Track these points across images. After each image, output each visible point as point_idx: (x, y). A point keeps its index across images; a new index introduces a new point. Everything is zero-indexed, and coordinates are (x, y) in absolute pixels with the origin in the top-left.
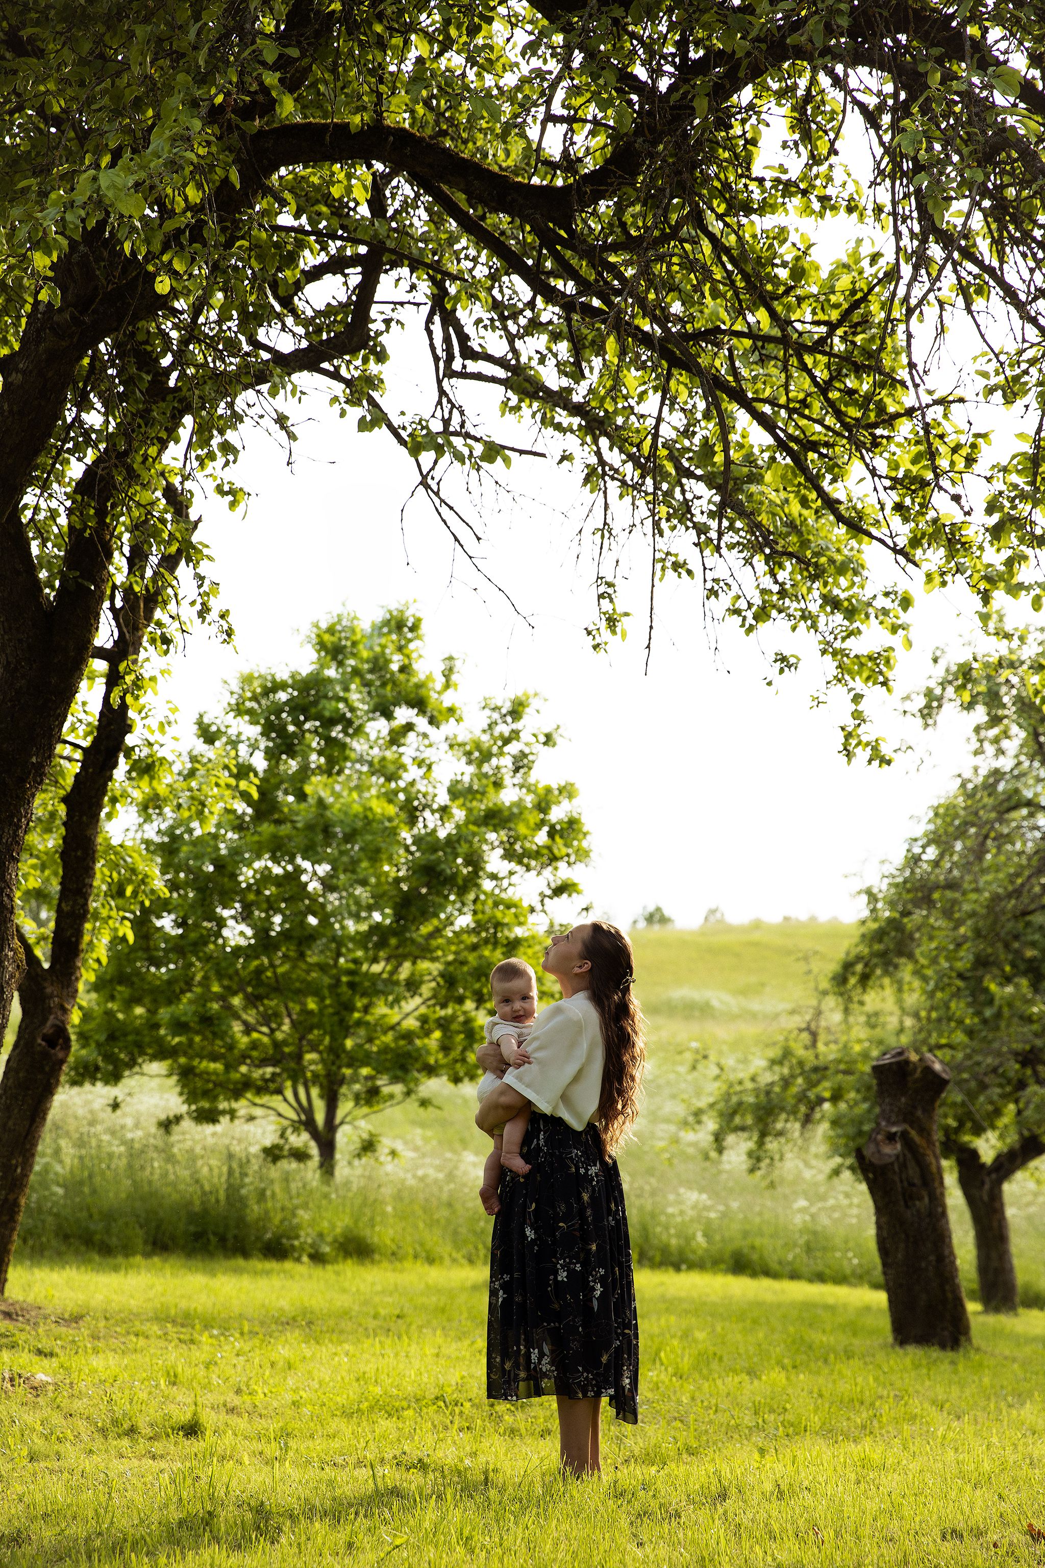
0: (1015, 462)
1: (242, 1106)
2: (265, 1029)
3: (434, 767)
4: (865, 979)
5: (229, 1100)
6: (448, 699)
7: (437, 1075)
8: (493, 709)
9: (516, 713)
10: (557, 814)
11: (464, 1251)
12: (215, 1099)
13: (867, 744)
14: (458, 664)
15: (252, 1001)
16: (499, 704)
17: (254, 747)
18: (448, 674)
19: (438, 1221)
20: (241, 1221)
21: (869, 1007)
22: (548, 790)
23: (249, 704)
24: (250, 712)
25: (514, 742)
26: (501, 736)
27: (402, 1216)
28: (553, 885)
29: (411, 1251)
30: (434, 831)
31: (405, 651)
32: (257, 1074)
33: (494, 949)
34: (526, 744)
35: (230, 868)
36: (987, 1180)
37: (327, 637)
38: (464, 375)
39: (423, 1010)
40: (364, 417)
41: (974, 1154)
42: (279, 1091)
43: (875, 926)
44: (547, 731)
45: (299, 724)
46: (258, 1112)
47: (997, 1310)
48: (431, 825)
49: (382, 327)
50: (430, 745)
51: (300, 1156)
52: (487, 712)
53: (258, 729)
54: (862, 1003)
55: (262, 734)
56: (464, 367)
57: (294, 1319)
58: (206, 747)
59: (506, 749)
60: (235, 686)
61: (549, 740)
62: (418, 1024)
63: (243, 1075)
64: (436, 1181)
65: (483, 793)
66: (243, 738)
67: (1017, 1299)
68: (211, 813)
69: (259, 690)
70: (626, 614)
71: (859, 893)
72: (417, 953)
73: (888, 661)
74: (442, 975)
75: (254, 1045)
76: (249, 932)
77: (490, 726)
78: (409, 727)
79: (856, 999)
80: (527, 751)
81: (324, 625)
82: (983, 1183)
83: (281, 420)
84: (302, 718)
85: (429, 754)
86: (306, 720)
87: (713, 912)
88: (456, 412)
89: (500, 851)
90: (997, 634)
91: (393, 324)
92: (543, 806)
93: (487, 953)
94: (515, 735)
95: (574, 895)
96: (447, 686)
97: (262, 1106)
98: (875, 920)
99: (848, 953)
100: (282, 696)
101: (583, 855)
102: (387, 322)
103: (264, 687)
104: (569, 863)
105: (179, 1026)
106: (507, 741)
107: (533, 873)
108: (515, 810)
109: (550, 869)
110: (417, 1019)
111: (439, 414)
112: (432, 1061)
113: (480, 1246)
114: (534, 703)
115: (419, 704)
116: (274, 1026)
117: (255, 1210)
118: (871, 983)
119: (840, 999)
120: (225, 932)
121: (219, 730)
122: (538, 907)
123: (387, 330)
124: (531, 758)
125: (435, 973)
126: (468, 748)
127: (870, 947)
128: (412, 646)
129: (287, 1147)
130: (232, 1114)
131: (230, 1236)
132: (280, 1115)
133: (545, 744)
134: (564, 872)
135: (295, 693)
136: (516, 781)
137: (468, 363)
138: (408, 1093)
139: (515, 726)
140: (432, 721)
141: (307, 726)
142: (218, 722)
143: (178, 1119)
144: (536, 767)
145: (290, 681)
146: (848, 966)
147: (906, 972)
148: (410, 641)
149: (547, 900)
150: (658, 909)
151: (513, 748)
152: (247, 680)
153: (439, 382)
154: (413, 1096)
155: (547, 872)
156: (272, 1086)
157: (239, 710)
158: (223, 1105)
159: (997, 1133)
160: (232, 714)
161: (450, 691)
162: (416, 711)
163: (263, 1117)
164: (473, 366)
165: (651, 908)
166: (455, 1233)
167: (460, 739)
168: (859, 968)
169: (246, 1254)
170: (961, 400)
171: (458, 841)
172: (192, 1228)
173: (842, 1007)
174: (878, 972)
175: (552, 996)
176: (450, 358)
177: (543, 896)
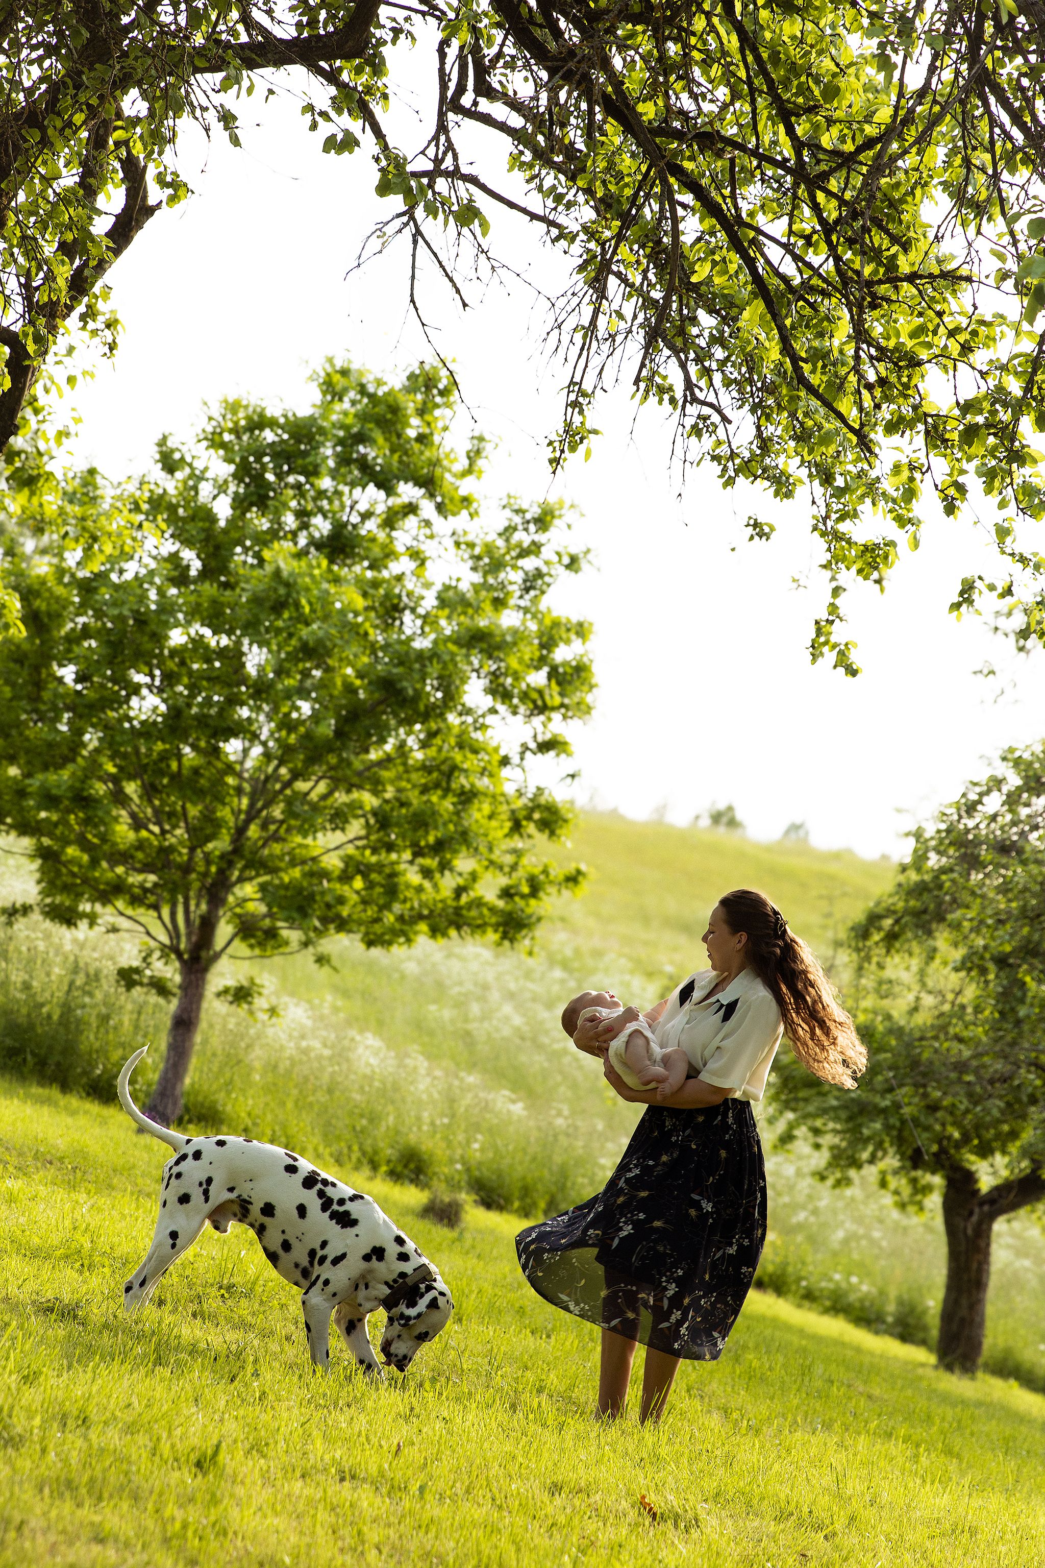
0: (1016, 362)
1: (107, 914)
2: (156, 829)
3: (428, 563)
4: (891, 938)
5: (93, 902)
6: (466, 487)
7: (350, 931)
8: (517, 511)
9: (542, 521)
10: (562, 654)
11: (334, 1148)
12: (78, 896)
13: (834, 647)
14: (488, 448)
15: (150, 791)
16: (525, 506)
17: (222, 488)
18: (474, 455)
19: (311, 1105)
20: (70, 1049)
21: (889, 973)
22: (556, 624)
23: (227, 437)
24: (223, 445)
25: (532, 557)
26: (519, 545)
27: (270, 1089)
28: (540, 739)
29: (269, 1132)
30: (410, 639)
31: (428, 417)
32: (135, 879)
33: (444, 797)
34: (547, 563)
35: (153, 627)
36: (977, 1210)
37: (337, 378)
38: (471, 114)
39: (350, 850)
40: (334, 136)
41: (969, 1178)
42: (156, 907)
43: (914, 877)
44: (574, 551)
45: (280, 476)
46: (124, 923)
47: (949, 1368)
48: (408, 632)
49: (388, 37)
50: (432, 537)
51: (160, 987)
52: (508, 513)
53: (232, 468)
54: (881, 966)
55: (234, 476)
56: (475, 103)
57: (61, 1160)
58: (163, 474)
59: (521, 562)
60: (216, 411)
61: (573, 564)
62: (341, 865)
63: (118, 877)
64: (320, 1058)
65: (478, 609)
66: (208, 475)
67: (981, 1360)
68: (101, 551)
69: (243, 423)
70: (595, 432)
71: (907, 834)
72: (355, 780)
73: (886, 557)
74: (375, 813)
75: (140, 845)
76: (163, 708)
77: (506, 529)
78: (411, 509)
79: (875, 960)
80: (545, 569)
81: (339, 365)
82: (971, 1213)
83: (227, 118)
84: (286, 468)
85: (429, 548)
86: (290, 471)
87: (795, 828)
88: (450, 154)
89: (483, 683)
90: (1013, 555)
91: (402, 36)
92: (548, 642)
93: (434, 799)
94: (535, 549)
95: (563, 756)
96: (469, 471)
97: (130, 918)
98: (919, 869)
99: (878, 903)
100: (269, 436)
101: (583, 709)
102: (397, 32)
103: (249, 418)
104: (565, 717)
105: (50, 800)
106: (524, 553)
107: (519, 718)
108: (509, 638)
109: (542, 718)
110: (342, 859)
111: (431, 152)
112: (345, 913)
113: (355, 1148)
114: (569, 516)
115: (428, 484)
116: (167, 827)
117: (90, 1039)
118: (897, 945)
119: (855, 956)
120: (134, 702)
121: (182, 459)
122: (516, 759)
123: (394, 41)
124: (547, 579)
125: (368, 808)
126: (477, 551)
127: (906, 901)
128: (437, 413)
129: (148, 973)
130: (92, 919)
131: (52, 1061)
132: (148, 933)
133: (568, 567)
134: (557, 725)
135: (285, 436)
136: (522, 603)
137: (482, 101)
138: (306, 944)
139: (537, 538)
140: (440, 508)
141: (291, 479)
142: (184, 449)
143: (26, 910)
144: (551, 592)
145: (282, 420)
146: (873, 919)
147: (942, 940)
148: (437, 406)
149: (528, 754)
150: (730, 809)
151: (529, 563)
152: (233, 407)
153: (442, 115)
154: (311, 949)
155: (538, 720)
156: (152, 899)
157: (215, 441)
158: (85, 907)
159: (1007, 1159)
160: (205, 443)
161: (470, 479)
162: (423, 491)
163: (128, 931)
164: (485, 105)
165: (721, 806)
166: (328, 1124)
167: (470, 538)
168: (888, 923)
169: (65, 1087)
170: (969, 279)
171: (430, 659)
172: (9, 1042)
173: (855, 965)
174: (909, 935)
175: (501, 868)
176: (461, 89)
177: (525, 748)
